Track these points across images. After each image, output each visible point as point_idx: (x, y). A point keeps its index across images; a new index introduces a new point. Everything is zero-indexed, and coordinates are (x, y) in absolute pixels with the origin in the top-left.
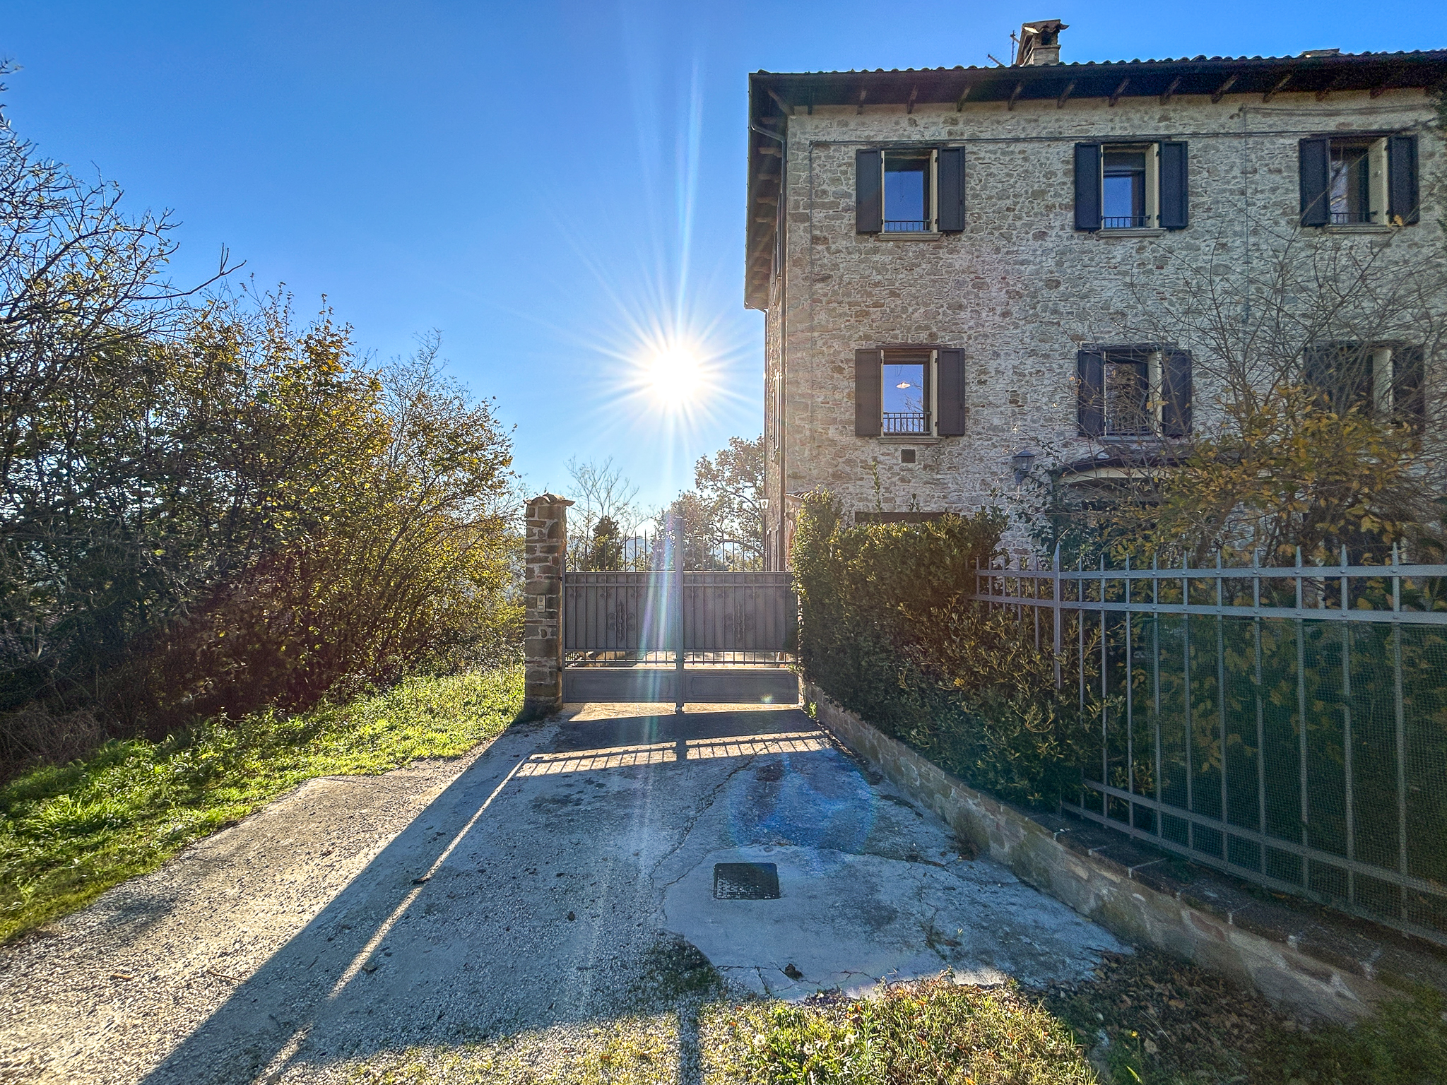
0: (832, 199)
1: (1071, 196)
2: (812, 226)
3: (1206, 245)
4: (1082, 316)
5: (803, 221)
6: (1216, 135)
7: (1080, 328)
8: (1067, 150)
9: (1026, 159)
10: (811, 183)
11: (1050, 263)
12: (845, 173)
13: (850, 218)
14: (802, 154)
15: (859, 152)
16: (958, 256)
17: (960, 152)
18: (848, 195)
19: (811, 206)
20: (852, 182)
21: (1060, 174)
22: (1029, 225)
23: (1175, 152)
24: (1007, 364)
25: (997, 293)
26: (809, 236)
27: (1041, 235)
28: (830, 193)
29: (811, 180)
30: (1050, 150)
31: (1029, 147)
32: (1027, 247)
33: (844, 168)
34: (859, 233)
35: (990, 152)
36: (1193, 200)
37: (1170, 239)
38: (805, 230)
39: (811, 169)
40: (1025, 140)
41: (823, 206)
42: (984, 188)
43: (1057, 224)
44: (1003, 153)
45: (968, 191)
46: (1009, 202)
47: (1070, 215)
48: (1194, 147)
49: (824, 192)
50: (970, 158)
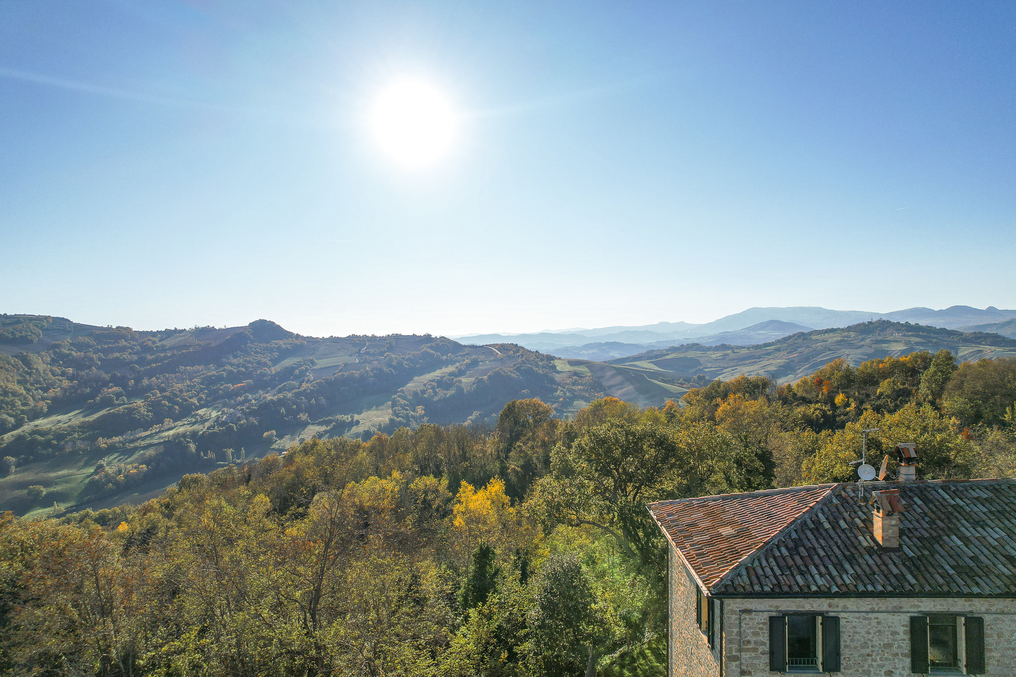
0: (754, 646)
1: (909, 648)
2: (741, 664)
5: (735, 661)
6: (1002, 613)
8: (905, 618)
9: (878, 623)
10: (740, 636)
12: (761, 629)
13: (766, 659)
14: (734, 617)
15: (771, 618)
17: (836, 620)
18: (763, 644)
19: (740, 651)
20: (767, 635)
21: (901, 634)
22: (882, 666)
23: (975, 624)
26: (739, 670)
27: (889, 673)
28: (753, 642)
29: (739, 633)
30: (895, 617)
31: (881, 616)
33: (761, 626)
34: (772, 669)
35: (856, 618)
36: (987, 654)
38: (736, 666)
39: (740, 627)
40: (878, 612)
41: (748, 650)
42: (852, 640)
43: (900, 666)
44: (865, 619)
45: (842, 644)
46: (868, 651)
47: (908, 661)
48: (987, 619)
49: (749, 642)
50: (842, 622)
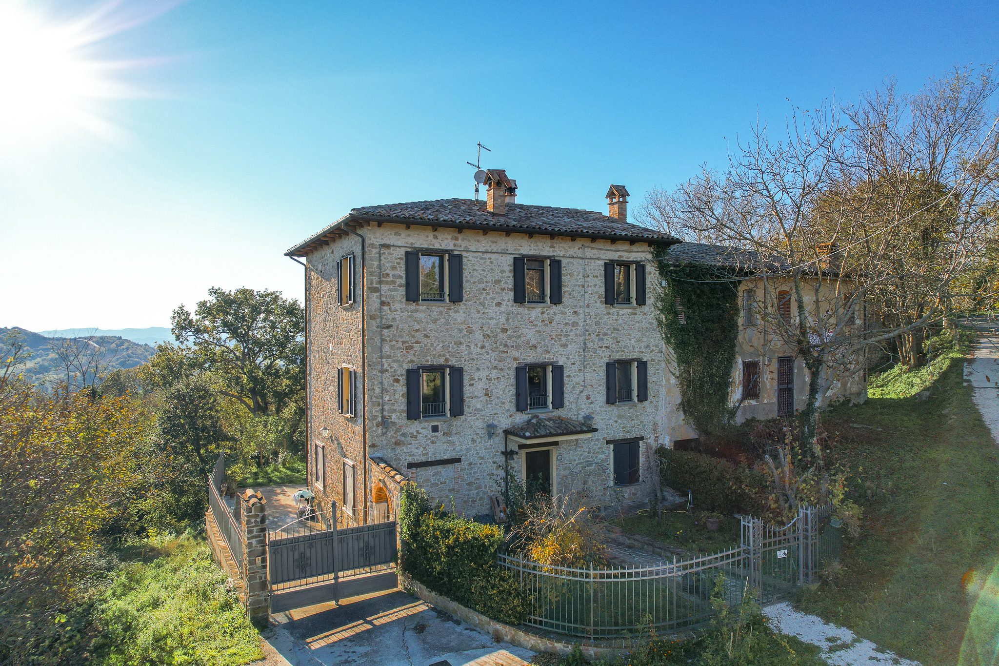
0: (392, 279)
1: (512, 284)
2: (381, 295)
3: (569, 312)
4: (518, 348)
5: (376, 292)
6: (573, 257)
7: (516, 354)
8: (509, 260)
9: (491, 262)
10: (380, 269)
11: (503, 320)
12: (399, 264)
13: (402, 291)
14: (374, 251)
15: (407, 253)
16: (459, 314)
17: (460, 257)
18: (401, 277)
19: (380, 282)
20: (403, 269)
21: (507, 272)
22: (493, 299)
23: (556, 264)
24: (483, 374)
25: (478, 336)
26: (379, 301)
27: (499, 304)
28: (391, 275)
29: (380, 267)
30: (503, 258)
31: (493, 256)
32: (493, 311)
33: (398, 261)
34: (407, 300)
35: (475, 257)
36: (564, 289)
37: (555, 308)
38: (377, 297)
39: (380, 260)
40: (491, 252)
41: (387, 283)
42: (472, 276)
43: (506, 298)
44: (481, 259)
45: (464, 279)
46: (483, 286)
47: (512, 294)
48: (564, 262)
49: (388, 275)
50: (465, 260)
